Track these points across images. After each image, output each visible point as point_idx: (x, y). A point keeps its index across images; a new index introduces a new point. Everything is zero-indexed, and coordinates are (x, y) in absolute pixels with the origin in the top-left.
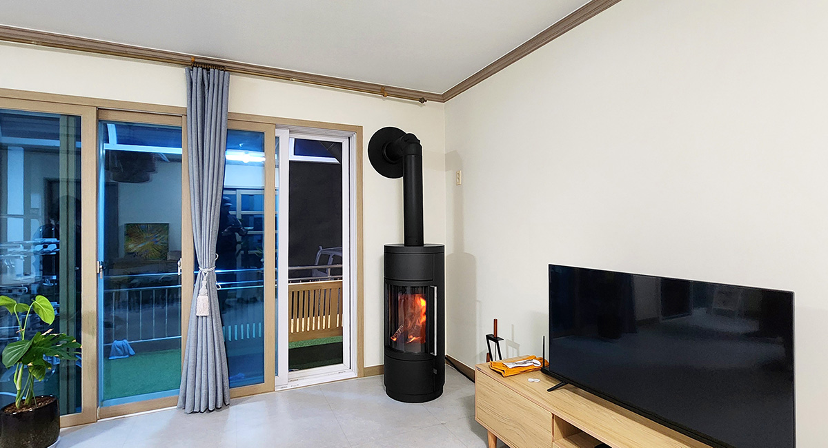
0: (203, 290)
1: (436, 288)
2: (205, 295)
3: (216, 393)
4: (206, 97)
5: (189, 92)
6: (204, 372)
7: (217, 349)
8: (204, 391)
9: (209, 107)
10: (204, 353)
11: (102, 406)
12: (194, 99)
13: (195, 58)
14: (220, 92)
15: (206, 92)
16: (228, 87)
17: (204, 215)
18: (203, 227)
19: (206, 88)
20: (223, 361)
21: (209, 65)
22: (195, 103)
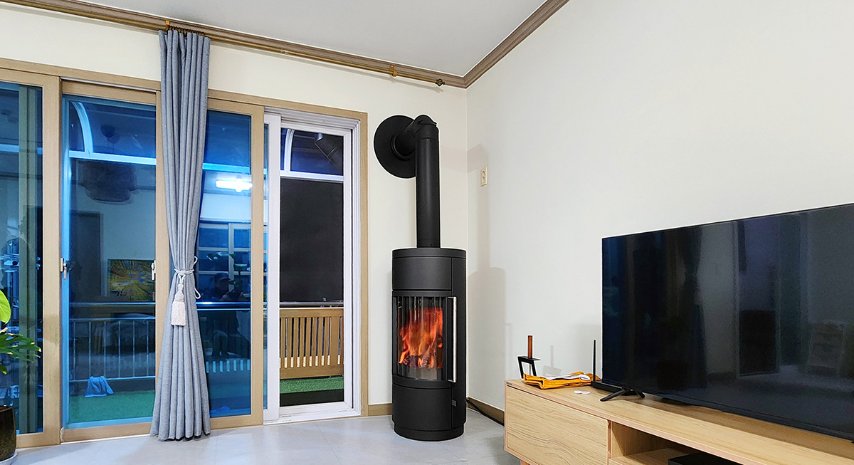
0: (179, 294)
1: (455, 298)
2: (180, 300)
3: (194, 418)
4: (183, 66)
5: (164, 60)
6: (180, 392)
7: (195, 367)
8: (180, 415)
9: (187, 78)
10: (180, 370)
11: (67, 428)
12: (168, 67)
13: (171, 21)
14: (199, 60)
15: (183, 61)
16: (208, 55)
17: (180, 206)
18: (180, 221)
19: (183, 56)
20: (202, 382)
21: (187, 30)
22: (170, 73)
